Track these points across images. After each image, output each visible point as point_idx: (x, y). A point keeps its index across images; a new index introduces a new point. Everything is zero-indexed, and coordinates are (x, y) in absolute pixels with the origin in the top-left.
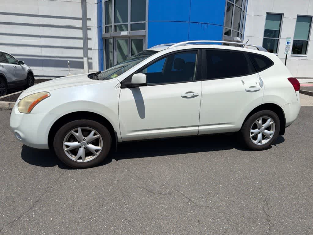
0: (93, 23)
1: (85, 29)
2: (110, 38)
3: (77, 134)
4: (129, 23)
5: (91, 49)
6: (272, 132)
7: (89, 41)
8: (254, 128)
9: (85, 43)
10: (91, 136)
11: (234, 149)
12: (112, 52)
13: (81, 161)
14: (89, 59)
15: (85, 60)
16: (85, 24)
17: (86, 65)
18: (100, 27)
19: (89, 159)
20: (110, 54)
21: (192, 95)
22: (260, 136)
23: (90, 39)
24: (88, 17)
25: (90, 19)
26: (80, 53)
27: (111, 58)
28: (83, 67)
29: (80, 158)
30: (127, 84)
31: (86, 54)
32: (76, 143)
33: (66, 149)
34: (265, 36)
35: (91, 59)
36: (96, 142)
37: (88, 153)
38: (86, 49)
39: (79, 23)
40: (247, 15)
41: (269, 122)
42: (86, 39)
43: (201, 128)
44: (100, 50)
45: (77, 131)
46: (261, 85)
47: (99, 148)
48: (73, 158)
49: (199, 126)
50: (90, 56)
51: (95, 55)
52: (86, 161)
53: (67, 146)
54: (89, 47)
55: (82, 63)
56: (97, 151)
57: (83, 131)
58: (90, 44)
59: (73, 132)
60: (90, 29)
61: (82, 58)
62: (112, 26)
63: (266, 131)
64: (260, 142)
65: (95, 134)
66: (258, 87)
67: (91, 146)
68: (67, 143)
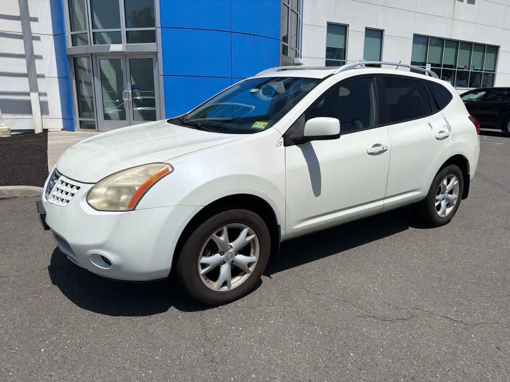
0: (44, 26)
1: (28, 37)
2: (84, 55)
4: (123, 30)
5: (43, 76)
6: (455, 195)
7: (37, 62)
8: (438, 194)
9: (31, 66)
10: (243, 238)
12: (89, 84)
13: (225, 288)
14: (40, 94)
15: (34, 98)
16: (26, 27)
17: (36, 108)
18: (59, 35)
19: (237, 282)
20: (84, 87)
22: (443, 203)
23: (40, 57)
24: (31, 15)
25: (36, 20)
26: (22, 85)
27: (85, 92)
28: (30, 112)
29: (225, 283)
30: (293, 137)
31: (34, 87)
32: (217, 257)
33: (202, 272)
35: (45, 95)
36: (246, 250)
38: (32, 76)
40: (303, 25)
41: (454, 182)
42: (31, 57)
43: (387, 201)
44: (63, 79)
46: (449, 129)
49: (384, 198)
50: (41, 90)
51: (52, 89)
52: (233, 287)
54: (38, 72)
55: (29, 103)
56: (250, 264)
58: (40, 67)
59: (215, 235)
60: (38, 39)
61: (28, 94)
62: (86, 33)
63: (450, 196)
64: (444, 212)
65: (248, 235)
66: (446, 132)
67: (240, 258)
68: (204, 260)
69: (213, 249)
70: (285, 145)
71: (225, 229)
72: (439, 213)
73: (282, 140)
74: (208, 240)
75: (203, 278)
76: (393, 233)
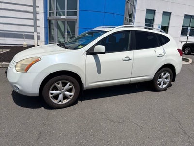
0: (41, 9)
1: (35, 13)
2: (53, 20)
3: (59, 85)
4: (66, 11)
5: (39, 27)
6: (168, 80)
7: (38, 21)
8: (159, 79)
9: (35, 23)
10: (67, 86)
11: (147, 91)
12: (54, 29)
13: (60, 103)
14: (38, 33)
15: (35, 34)
16: (35, 9)
17: (36, 37)
18: (45, 12)
19: (65, 101)
20: (52, 30)
21: (128, 59)
22: (162, 83)
23: (39, 20)
24: (37, 5)
25: (38, 7)
26: (32, 29)
27: (53, 33)
28: (34, 39)
29: (60, 101)
30: (91, 52)
31: (36, 30)
32: (57, 92)
33: (51, 96)
34: (146, 23)
35: (39, 33)
36: (70, 90)
37: (65, 97)
38: (36, 26)
39: (31, 9)
41: (167, 74)
42: (36, 20)
43: (132, 79)
44: (46, 27)
45: (58, 84)
46: (165, 53)
47: (72, 94)
48: (56, 102)
49: (131, 78)
50: (38, 31)
51: (42, 31)
52: (63, 103)
53: (52, 94)
54: (38, 25)
55: (34, 36)
56: (71, 96)
57: (62, 83)
58: (39, 23)
59: (56, 84)
60: (38, 13)
61: (33, 33)
62: (54, 12)
63: (166, 80)
64: (162, 86)
65: (70, 85)
66: (163, 54)
67: (67, 93)
68: (52, 92)
69: (55, 88)
70: (87, 54)
71: (60, 82)
72: (160, 86)
73: (86, 53)
74: (53, 85)
75: (51, 98)
76: (139, 92)
